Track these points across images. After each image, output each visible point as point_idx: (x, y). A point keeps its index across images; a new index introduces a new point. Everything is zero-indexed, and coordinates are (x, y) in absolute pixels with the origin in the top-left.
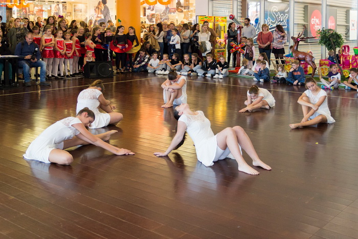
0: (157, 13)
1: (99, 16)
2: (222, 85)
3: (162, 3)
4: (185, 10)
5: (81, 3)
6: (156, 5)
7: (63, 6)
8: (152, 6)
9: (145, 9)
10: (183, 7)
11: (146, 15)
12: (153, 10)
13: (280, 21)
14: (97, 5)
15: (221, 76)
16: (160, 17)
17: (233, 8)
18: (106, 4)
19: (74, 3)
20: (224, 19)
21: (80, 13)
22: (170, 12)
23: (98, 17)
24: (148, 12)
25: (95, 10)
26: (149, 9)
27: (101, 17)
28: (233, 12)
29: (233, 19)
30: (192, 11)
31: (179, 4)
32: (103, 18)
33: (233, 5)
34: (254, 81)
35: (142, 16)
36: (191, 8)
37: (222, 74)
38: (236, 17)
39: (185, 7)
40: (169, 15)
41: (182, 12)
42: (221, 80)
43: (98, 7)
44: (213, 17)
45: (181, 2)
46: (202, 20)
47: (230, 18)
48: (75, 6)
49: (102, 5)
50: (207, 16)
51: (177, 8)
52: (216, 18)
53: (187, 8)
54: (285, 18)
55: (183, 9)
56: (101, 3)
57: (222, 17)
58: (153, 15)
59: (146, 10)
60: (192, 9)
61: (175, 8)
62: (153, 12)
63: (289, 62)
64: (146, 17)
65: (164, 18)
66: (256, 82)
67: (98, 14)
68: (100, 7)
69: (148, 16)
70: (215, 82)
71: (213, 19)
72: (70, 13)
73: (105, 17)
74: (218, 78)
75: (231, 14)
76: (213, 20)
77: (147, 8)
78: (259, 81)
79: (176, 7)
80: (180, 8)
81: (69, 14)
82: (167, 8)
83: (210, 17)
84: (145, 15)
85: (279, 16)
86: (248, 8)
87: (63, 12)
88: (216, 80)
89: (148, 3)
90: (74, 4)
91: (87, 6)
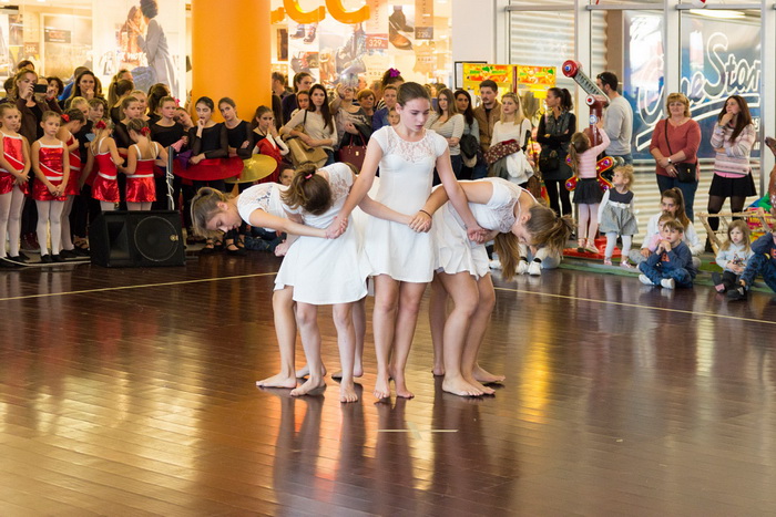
0: (325, 51)
1: (132, 56)
2: (538, 297)
3: (340, 15)
4: (419, 43)
5: (70, 11)
6: (321, 23)
7: (12, 20)
8: (307, 27)
9: (283, 34)
10: (410, 30)
11: (290, 57)
12: (312, 38)
13: (736, 84)
14: (123, 19)
15: (535, 268)
16: (334, 64)
17: (576, 38)
18: (156, 18)
19: (44, 9)
20: (547, 76)
21: (65, 46)
22: (368, 48)
23: (128, 61)
24: (296, 48)
25: (118, 36)
26: (299, 35)
27: (137, 61)
28: (576, 51)
29: (573, 76)
30: (443, 42)
31: (397, 19)
32: (144, 63)
33: (576, 25)
34: (642, 285)
35: (274, 60)
36: (439, 35)
37: (538, 260)
38: (585, 70)
39: (419, 32)
40: (365, 58)
41: (409, 46)
42: (534, 282)
43: (126, 28)
44: (510, 69)
45: (404, 12)
46: (474, 78)
47: (566, 72)
48: (47, 21)
49: (142, 20)
50: (491, 62)
51: (393, 35)
52: (519, 71)
53: (425, 34)
54: (754, 72)
55: (411, 37)
56: (139, 13)
57: (540, 69)
58: (311, 57)
59: (290, 40)
60: (443, 37)
61: (385, 36)
62: (313, 47)
63: (757, 225)
64: (289, 63)
65: (348, 66)
66: (648, 289)
67: (129, 51)
68: (134, 27)
69: (294, 60)
70: (515, 285)
71: (511, 75)
72: (37, 46)
73: (151, 61)
74: (526, 274)
75: (571, 57)
76: (510, 78)
77: (292, 31)
78: (660, 287)
79: (386, 31)
80: (401, 33)
81: (32, 50)
82: (358, 34)
83: (498, 67)
84: (284, 55)
85: (731, 68)
86: (628, 39)
87: (14, 41)
88: (520, 281)
89: (296, 15)
90: (44, 14)
91: (89, 24)
